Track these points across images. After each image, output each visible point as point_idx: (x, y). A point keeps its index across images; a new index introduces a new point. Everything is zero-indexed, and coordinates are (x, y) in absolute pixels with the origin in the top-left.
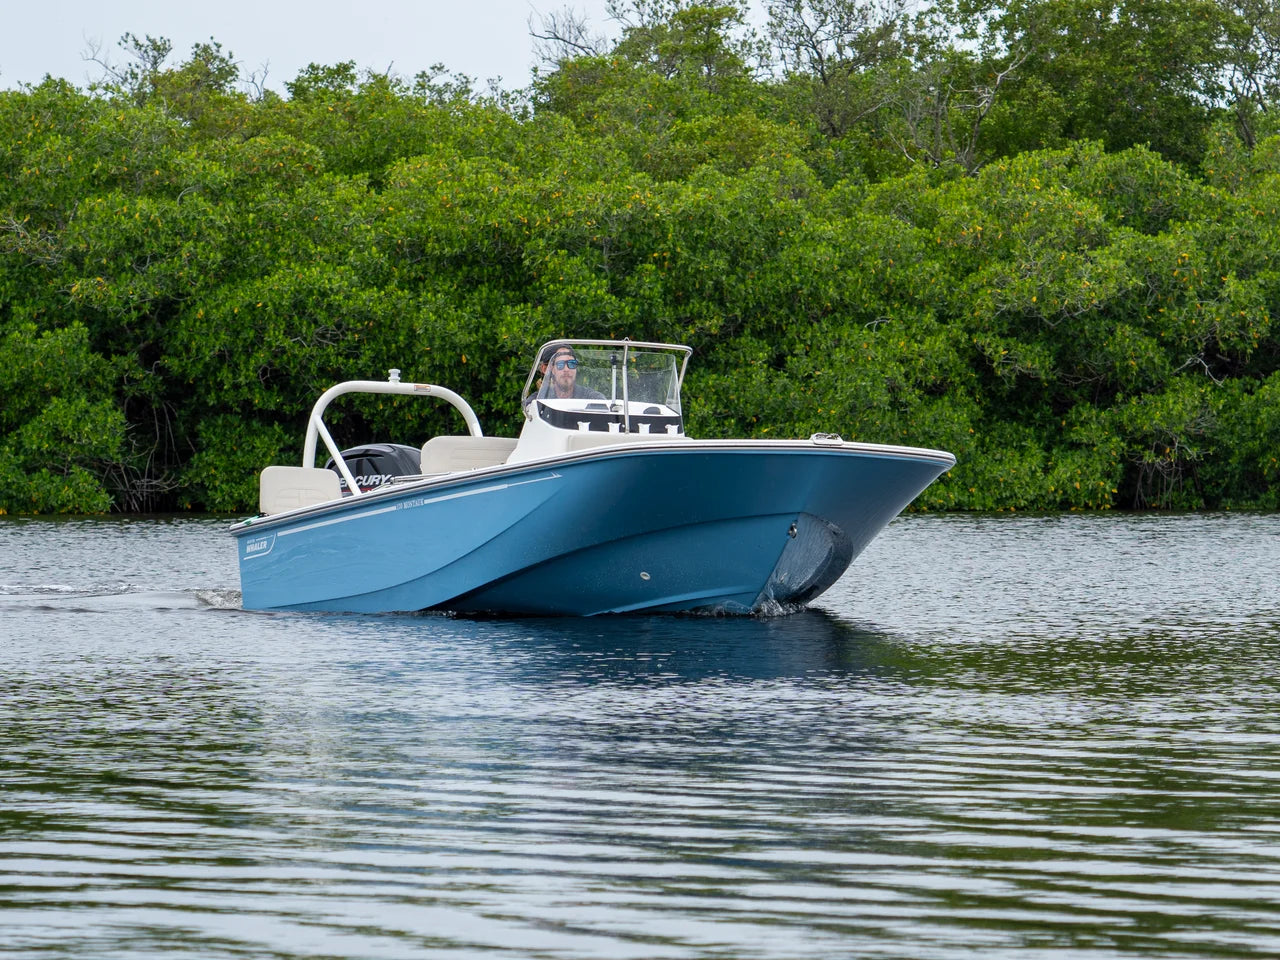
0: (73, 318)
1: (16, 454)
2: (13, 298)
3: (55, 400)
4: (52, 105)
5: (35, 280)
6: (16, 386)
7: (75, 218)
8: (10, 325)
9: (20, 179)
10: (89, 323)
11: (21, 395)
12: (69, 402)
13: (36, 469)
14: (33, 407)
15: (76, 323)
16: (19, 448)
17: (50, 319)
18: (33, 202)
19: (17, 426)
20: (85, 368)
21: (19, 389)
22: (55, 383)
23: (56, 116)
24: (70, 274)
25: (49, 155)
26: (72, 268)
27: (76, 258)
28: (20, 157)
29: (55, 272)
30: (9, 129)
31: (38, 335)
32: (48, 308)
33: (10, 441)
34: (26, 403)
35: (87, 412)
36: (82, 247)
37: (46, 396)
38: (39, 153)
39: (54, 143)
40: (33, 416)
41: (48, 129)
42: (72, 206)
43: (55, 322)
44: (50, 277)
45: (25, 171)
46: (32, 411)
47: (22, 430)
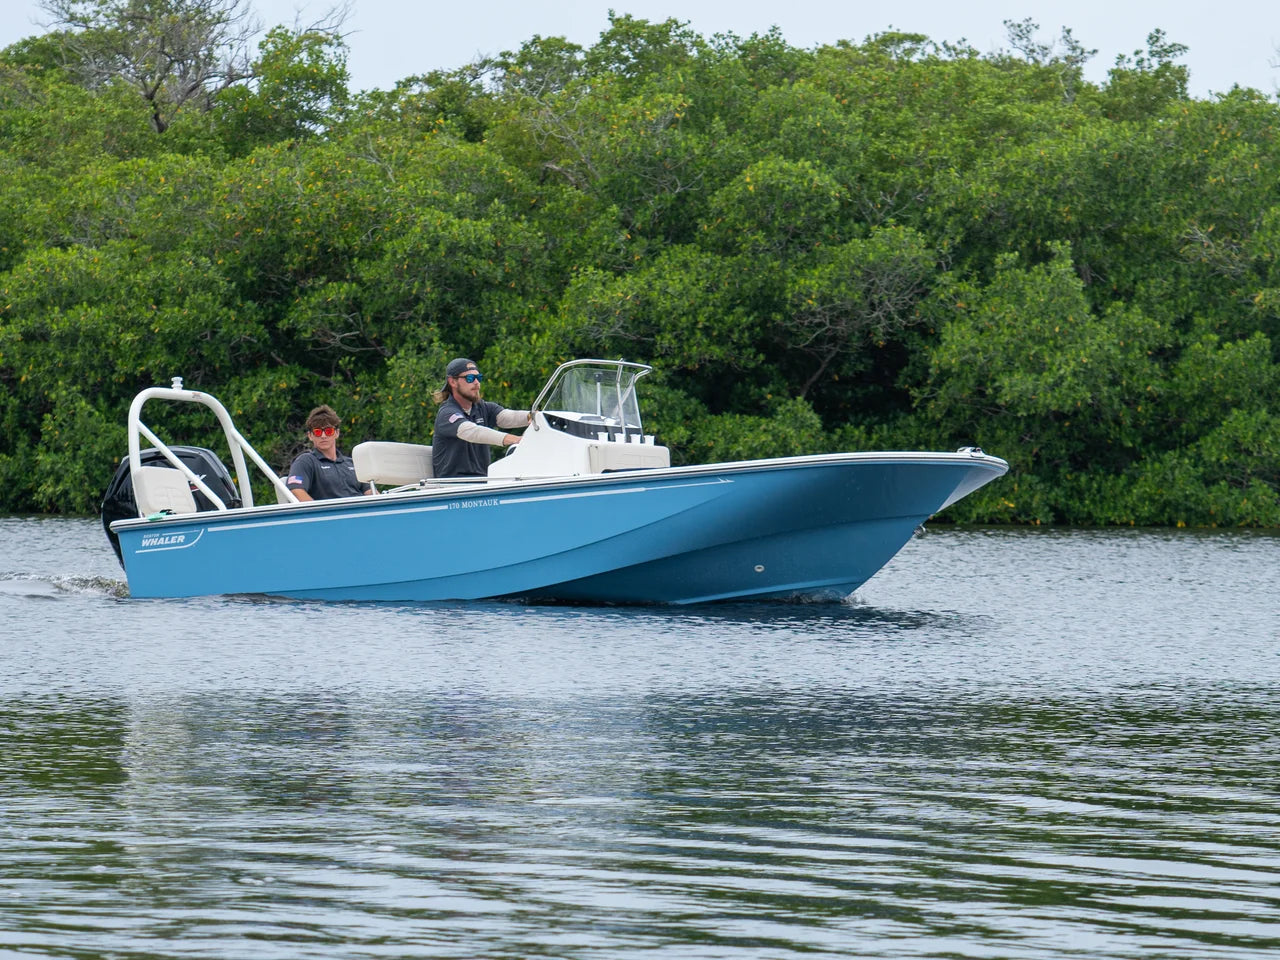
0: (1255, 329)
1: (1195, 466)
2: (1195, 309)
3: (1235, 412)
4: (1239, 113)
5: (1218, 290)
6: (1197, 398)
7: (1260, 228)
8: (1191, 337)
9: (1206, 188)
10: (1271, 335)
11: (1201, 408)
12: (1250, 414)
13: (1215, 482)
14: (1213, 418)
15: (1258, 334)
16: (1198, 460)
17: (1232, 330)
18: (1217, 212)
19: (1197, 438)
20: (1266, 380)
21: (1199, 400)
22: (1236, 394)
23: (1243, 123)
24: (1254, 284)
25: (1235, 163)
26: (1256, 278)
27: (1260, 268)
28: (1206, 166)
29: (1238, 282)
30: (1196, 138)
31: (1220, 347)
32: (1230, 318)
33: (1189, 453)
34: (1206, 415)
35: (1267, 424)
36: (1266, 256)
37: (1226, 408)
38: (1225, 162)
39: (1241, 151)
40: (1213, 427)
41: (1234, 137)
42: (1257, 215)
43: (1237, 332)
44: (1234, 286)
45: (1211, 180)
46: (1212, 423)
47: (1201, 442)
